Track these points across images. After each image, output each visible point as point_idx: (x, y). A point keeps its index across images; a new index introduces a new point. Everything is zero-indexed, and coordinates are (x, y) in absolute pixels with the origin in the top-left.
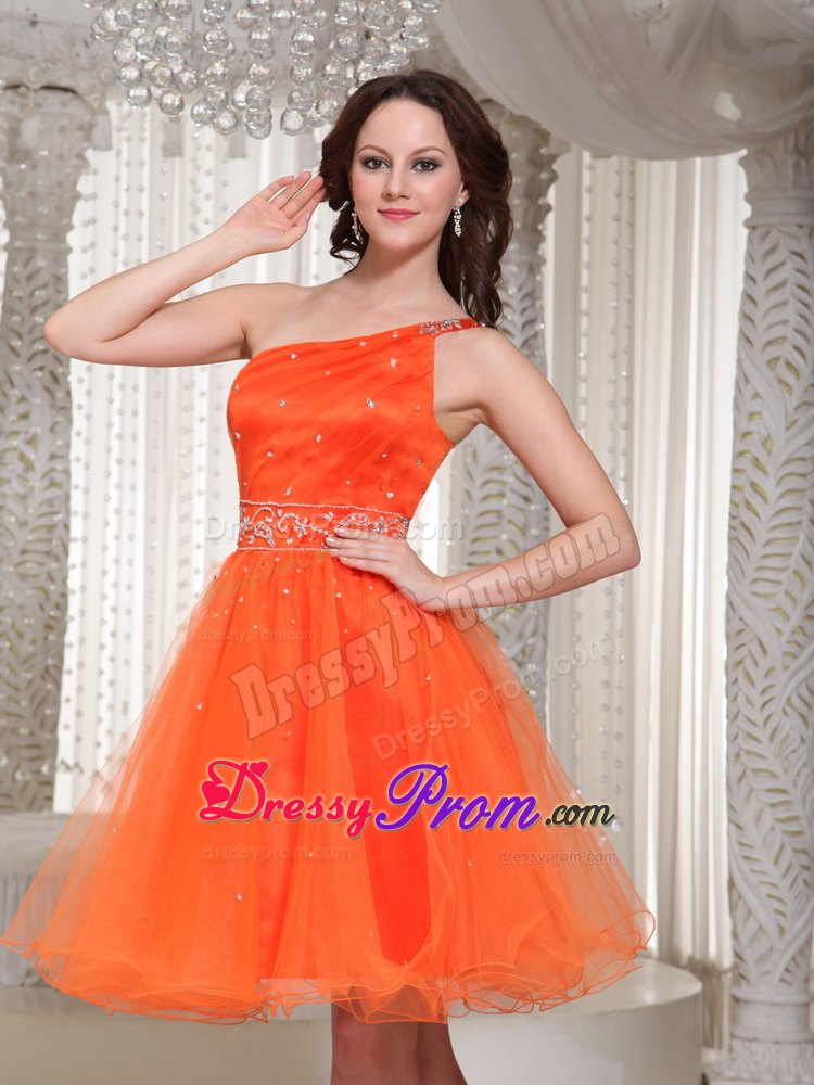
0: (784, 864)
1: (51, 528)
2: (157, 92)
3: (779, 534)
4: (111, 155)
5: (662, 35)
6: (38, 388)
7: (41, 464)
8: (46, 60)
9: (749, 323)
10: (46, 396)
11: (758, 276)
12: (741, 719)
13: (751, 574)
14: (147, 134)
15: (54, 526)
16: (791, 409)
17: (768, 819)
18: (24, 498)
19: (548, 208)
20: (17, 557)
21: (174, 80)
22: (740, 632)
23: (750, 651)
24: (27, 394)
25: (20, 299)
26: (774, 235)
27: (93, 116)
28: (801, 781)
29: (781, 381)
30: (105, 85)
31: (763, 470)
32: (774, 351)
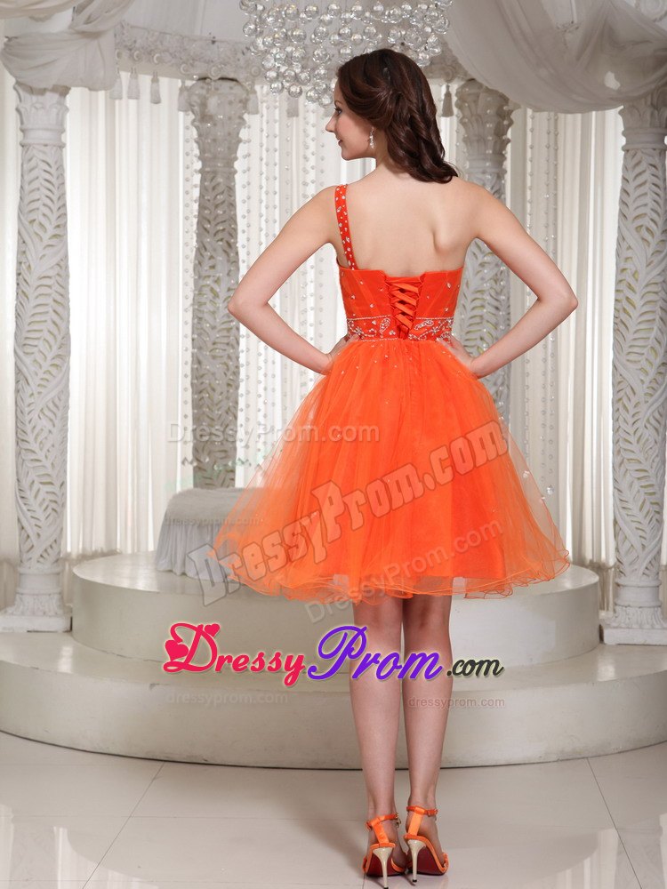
0: (645, 511)
1: (229, 330)
2: (287, 85)
3: (642, 326)
4: (258, 116)
5: (574, 39)
6: (220, 251)
7: (223, 294)
8: (221, 63)
9: (625, 206)
10: (224, 255)
11: (630, 180)
12: (621, 431)
13: (626, 350)
14: (277, 104)
15: (231, 328)
16: (649, 256)
17: (636, 486)
18: (214, 313)
19: (509, 141)
20: (211, 347)
21: (296, 77)
22: (620, 383)
23: (626, 393)
24: (214, 255)
25: (209, 200)
26: (639, 155)
27: (248, 95)
28: (655, 465)
29: (643, 239)
30: (254, 76)
31: (634, 291)
32: (639, 222)
